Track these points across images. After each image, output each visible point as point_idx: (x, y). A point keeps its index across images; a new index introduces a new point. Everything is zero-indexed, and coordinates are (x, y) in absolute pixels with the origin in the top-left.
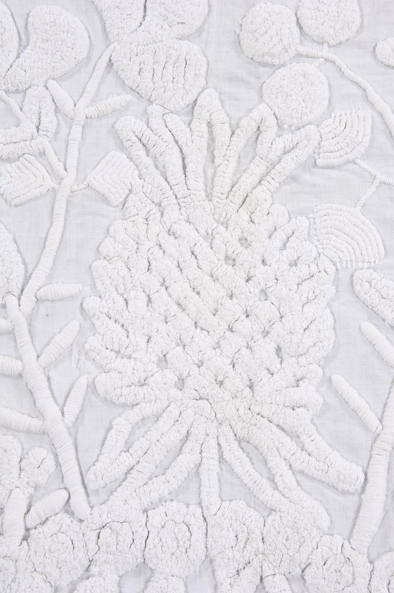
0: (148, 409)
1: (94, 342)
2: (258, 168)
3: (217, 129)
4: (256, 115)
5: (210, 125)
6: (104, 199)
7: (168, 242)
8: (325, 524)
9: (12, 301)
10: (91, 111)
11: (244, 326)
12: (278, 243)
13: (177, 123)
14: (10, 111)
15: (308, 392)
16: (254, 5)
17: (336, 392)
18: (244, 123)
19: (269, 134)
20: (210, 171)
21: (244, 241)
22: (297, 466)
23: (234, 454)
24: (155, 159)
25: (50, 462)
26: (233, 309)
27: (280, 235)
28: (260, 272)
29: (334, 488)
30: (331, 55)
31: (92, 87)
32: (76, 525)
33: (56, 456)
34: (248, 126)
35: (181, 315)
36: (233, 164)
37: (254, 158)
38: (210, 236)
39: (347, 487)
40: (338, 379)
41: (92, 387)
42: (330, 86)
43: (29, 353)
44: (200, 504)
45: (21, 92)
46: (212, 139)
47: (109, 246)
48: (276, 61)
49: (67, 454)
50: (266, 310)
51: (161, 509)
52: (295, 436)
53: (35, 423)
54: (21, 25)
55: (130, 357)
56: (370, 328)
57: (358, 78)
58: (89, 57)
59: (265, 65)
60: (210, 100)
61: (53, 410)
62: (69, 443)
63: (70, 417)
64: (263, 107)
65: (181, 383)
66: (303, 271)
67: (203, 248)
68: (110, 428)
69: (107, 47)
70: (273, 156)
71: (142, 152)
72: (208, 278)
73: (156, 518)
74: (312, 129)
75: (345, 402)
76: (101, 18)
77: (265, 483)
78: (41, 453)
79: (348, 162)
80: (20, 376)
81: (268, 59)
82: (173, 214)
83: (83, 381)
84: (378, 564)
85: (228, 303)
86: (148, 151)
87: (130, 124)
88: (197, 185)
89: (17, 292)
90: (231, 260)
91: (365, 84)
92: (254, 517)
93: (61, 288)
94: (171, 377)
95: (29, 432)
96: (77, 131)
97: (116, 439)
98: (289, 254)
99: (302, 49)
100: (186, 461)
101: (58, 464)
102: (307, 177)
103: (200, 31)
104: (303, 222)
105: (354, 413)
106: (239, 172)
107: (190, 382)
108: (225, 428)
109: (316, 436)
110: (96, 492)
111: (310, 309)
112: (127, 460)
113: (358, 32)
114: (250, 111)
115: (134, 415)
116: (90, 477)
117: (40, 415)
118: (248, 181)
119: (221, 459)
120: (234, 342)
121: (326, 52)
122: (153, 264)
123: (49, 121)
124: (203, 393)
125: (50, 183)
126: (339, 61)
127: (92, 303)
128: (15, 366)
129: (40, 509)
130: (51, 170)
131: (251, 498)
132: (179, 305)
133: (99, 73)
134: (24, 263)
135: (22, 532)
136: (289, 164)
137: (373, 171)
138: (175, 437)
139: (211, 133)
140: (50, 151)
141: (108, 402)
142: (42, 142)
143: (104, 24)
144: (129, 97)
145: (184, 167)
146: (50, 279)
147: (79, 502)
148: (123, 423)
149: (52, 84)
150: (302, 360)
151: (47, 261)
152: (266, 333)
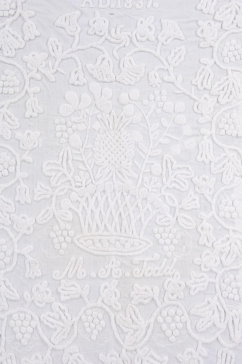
0: (104, 167)
1: (95, 156)
2: (122, 124)
3: (114, 117)
4: (121, 114)
5: (113, 116)
6: (95, 130)
7: (106, 138)
8: (132, 184)
9: (81, 149)
10: (92, 114)
11: (120, 152)
12: (125, 138)
13: (108, 116)
14: (78, 114)
15: (130, 164)
16: (121, 93)
17: (135, 164)
18: (119, 116)
19: (124, 118)
20: (113, 125)
21: (119, 137)
22: (128, 175)
23: (118, 174)
24: (104, 123)
25: (89, 175)
26: (118, 150)
27: (125, 137)
28: (122, 143)
29: (133, 179)
30: (135, 103)
31: (92, 109)
32: (93, 185)
33: (89, 174)
34: (120, 116)
35: (109, 151)
36: (117, 123)
37: (121, 122)
38: (114, 137)
39: (136, 179)
40: (135, 161)
41: (95, 163)
42: (134, 109)
43: (84, 158)
44: (113, 182)
45: (80, 110)
46: (114, 119)
47: (96, 139)
48: (125, 104)
49: (91, 174)
50: (123, 150)
51: (107, 182)
52: (128, 171)
53: (86, 169)
54: (79, 97)
55: (101, 158)
56: (140, 153)
57: (139, 107)
58: (92, 103)
59: (123, 105)
60: (113, 111)
61: (88, 167)
62: (92, 172)
63: (91, 168)
64: (123, 113)
65: (109, 162)
66: (129, 143)
67: (112, 139)
68: (98, 170)
69: (95, 101)
70: (124, 122)
71: (102, 122)
72: (113, 144)
73: (106, 184)
74: (131, 117)
75: (136, 165)
76: (94, 96)
77: (123, 178)
78: (87, 174)
79: (137, 123)
80: (83, 161)
81: (124, 104)
82: (107, 133)
83: (93, 162)
84: (140, 190)
85: (117, 149)
86: (103, 121)
87: (99, 116)
88: (111, 127)
89: (81, 147)
90: (117, 141)
91: (140, 108)
92: (121, 183)
93: (89, 146)
94: (108, 161)
95: (85, 171)
96: (90, 118)
97: (99, 172)
98: (127, 140)
99: (130, 102)
100: (110, 175)
101: (90, 176)
102: (130, 126)
103: (111, 98)
104: (129, 134)
105: (137, 167)
106: (119, 125)
107: (111, 162)
108: (116, 170)
109: (131, 171)
110: (96, 180)
111: (130, 150)
112: (101, 175)
113: (139, 98)
114: (121, 113)
115: (102, 168)
116: (95, 177)
117: (87, 168)
118: (120, 127)
119: (116, 175)
120: (118, 155)
121: (134, 102)
122: (104, 142)
123: (85, 116)
124: (113, 164)
125: (86, 128)
126: (136, 104)
127: (94, 149)
128: (82, 160)
129: (88, 183)
130: (86, 125)
131: (121, 181)
132: (109, 149)
133: (93, 107)
134: (82, 142)
135: (85, 186)
136: (127, 124)
137: (142, 125)
138: (109, 171)
139: (114, 118)
140: (86, 122)
141: (97, 165)
142: (84, 120)
143: (94, 97)
144: (99, 111)
145: (109, 124)
146: (87, 145)
147: (94, 181)
148: (100, 169)
149: (85, 109)
150: (129, 158)
151: (86, 142)
152: (123, 154)
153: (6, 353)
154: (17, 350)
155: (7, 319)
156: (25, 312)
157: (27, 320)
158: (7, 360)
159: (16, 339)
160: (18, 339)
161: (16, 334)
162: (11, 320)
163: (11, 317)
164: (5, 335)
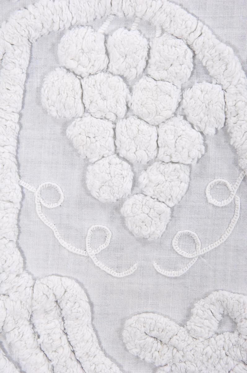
153: (25, 275)
154: (99, 263)
155: (25, 63)
156: (149, 23)
157: (164, 74)
158: (35, 321)
159: (89, 194)
160: (105, 196)
161: (87, 162)
162: (52, 68)
163: (54, 48)
164: (15, 167)
